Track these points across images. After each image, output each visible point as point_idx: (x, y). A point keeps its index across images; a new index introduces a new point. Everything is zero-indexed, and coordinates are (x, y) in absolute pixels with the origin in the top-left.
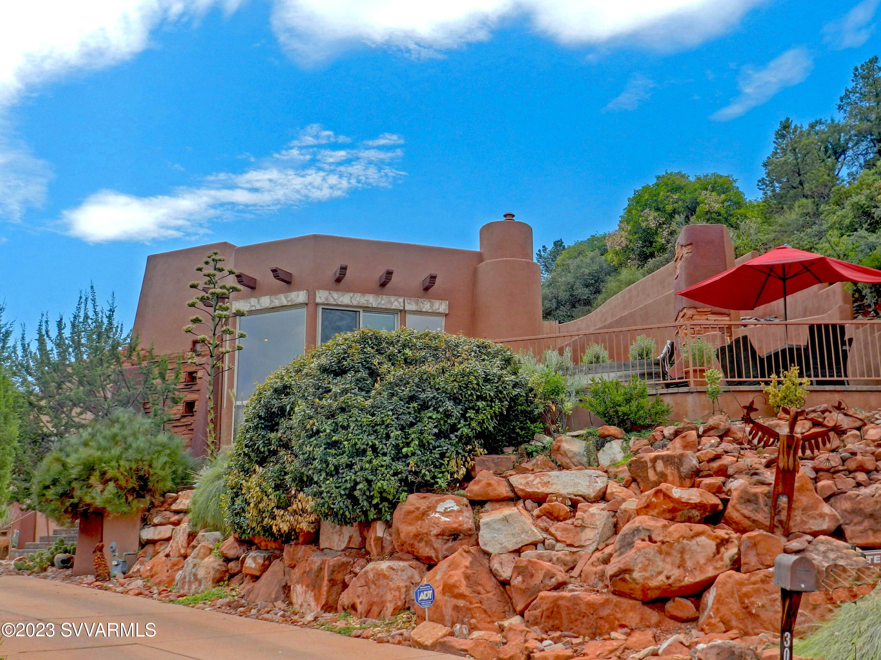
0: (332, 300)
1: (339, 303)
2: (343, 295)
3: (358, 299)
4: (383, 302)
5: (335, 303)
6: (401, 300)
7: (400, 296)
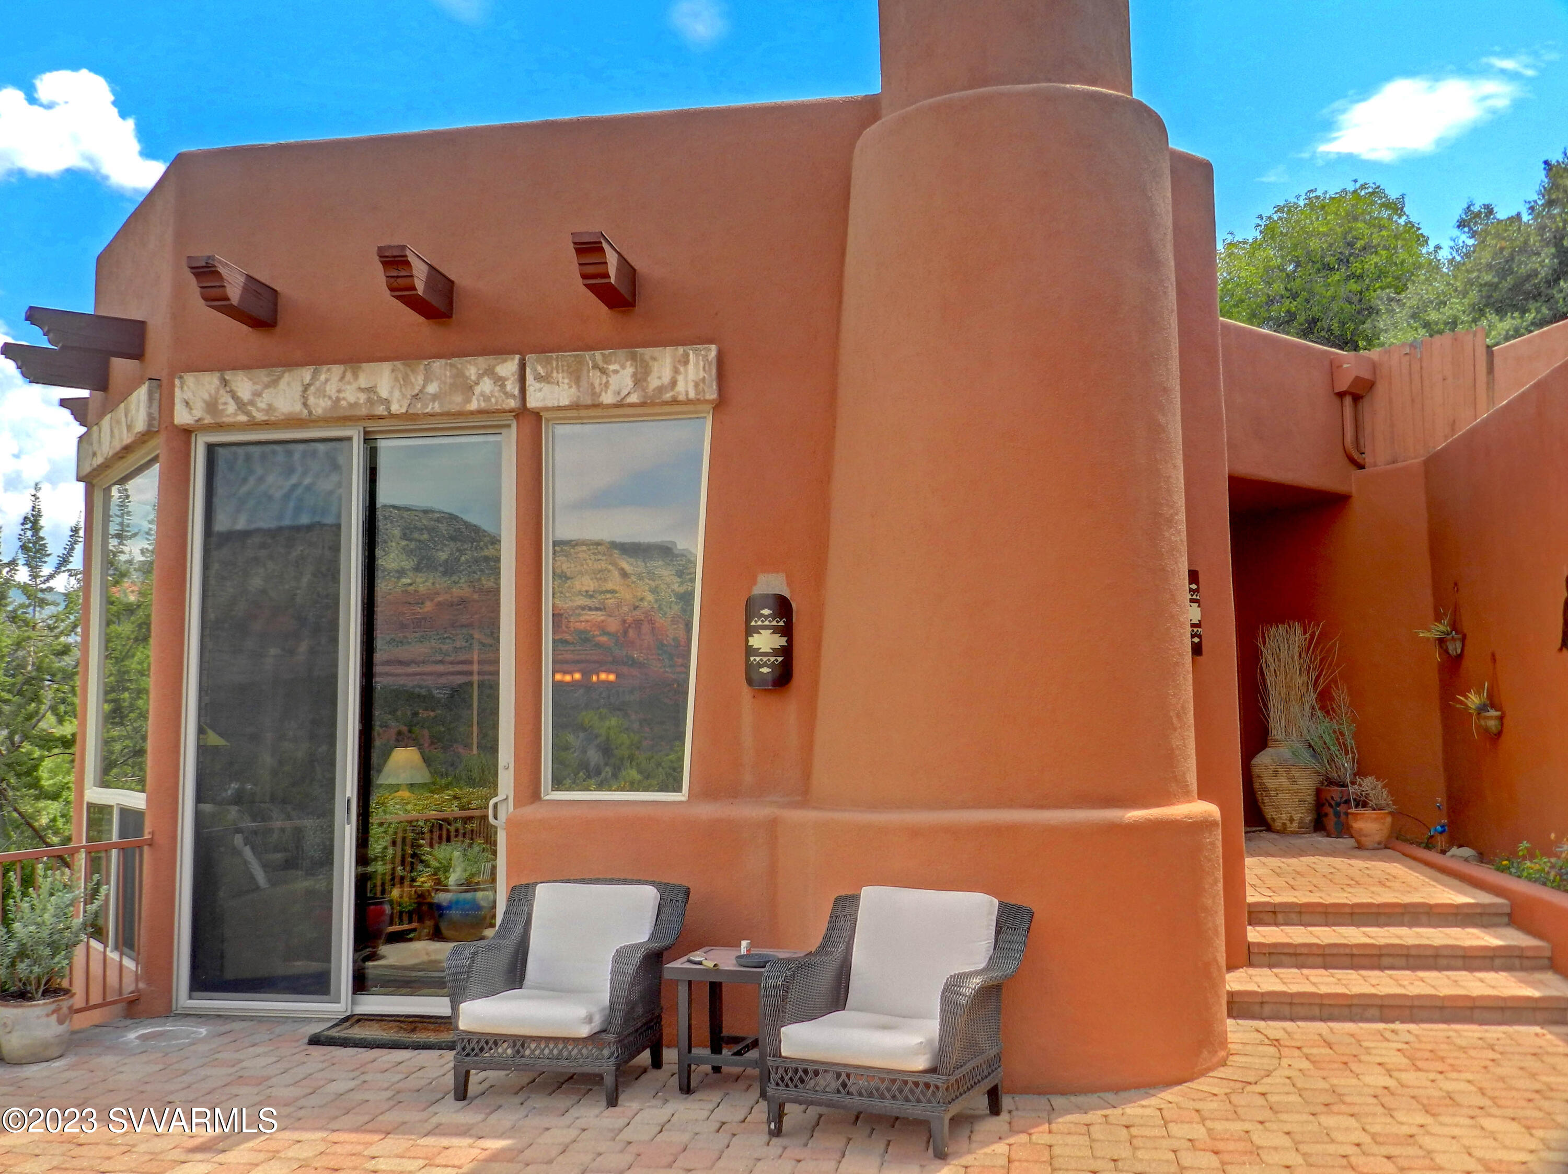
0: (231, 408)
1: (260, 416)
2: (275, 383)
3: (331, 389)
4: (432, 388)
5: (243, 418)
6: (508, 368)
7: (502, 352)
